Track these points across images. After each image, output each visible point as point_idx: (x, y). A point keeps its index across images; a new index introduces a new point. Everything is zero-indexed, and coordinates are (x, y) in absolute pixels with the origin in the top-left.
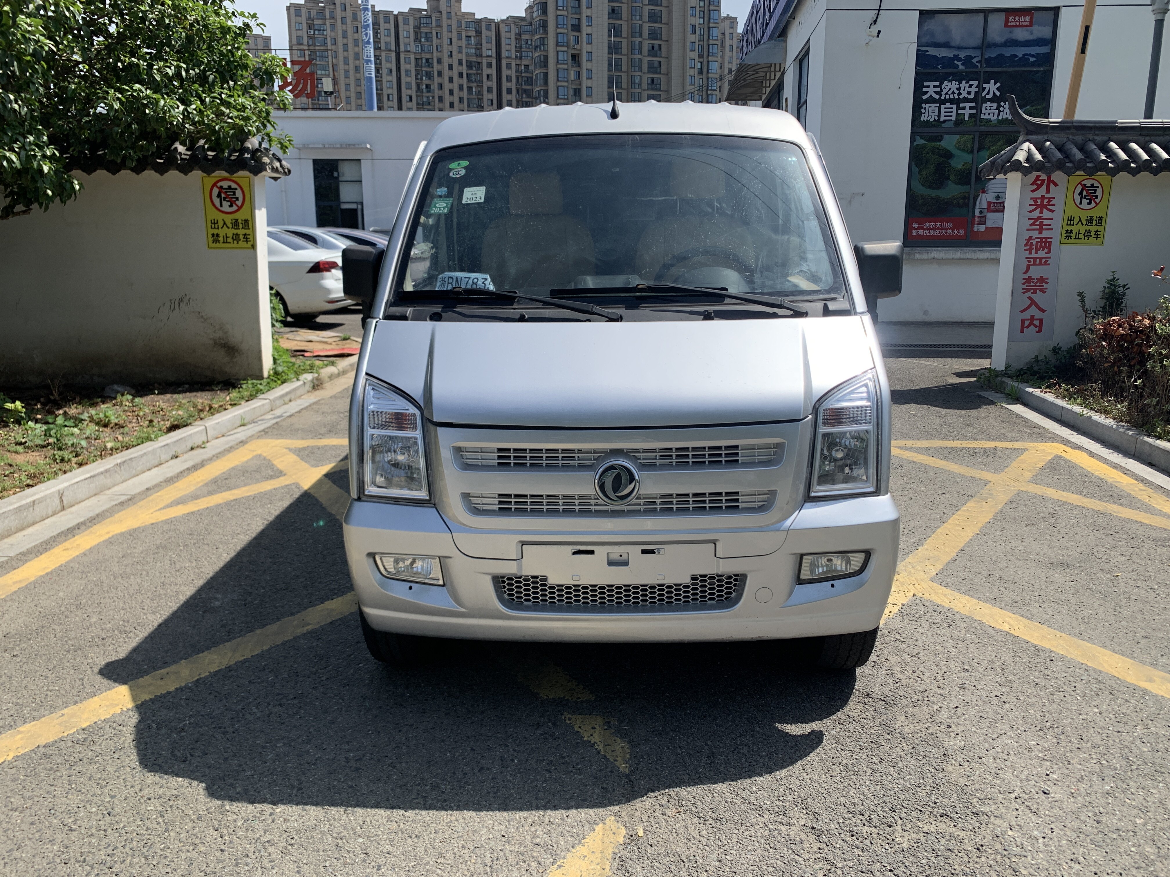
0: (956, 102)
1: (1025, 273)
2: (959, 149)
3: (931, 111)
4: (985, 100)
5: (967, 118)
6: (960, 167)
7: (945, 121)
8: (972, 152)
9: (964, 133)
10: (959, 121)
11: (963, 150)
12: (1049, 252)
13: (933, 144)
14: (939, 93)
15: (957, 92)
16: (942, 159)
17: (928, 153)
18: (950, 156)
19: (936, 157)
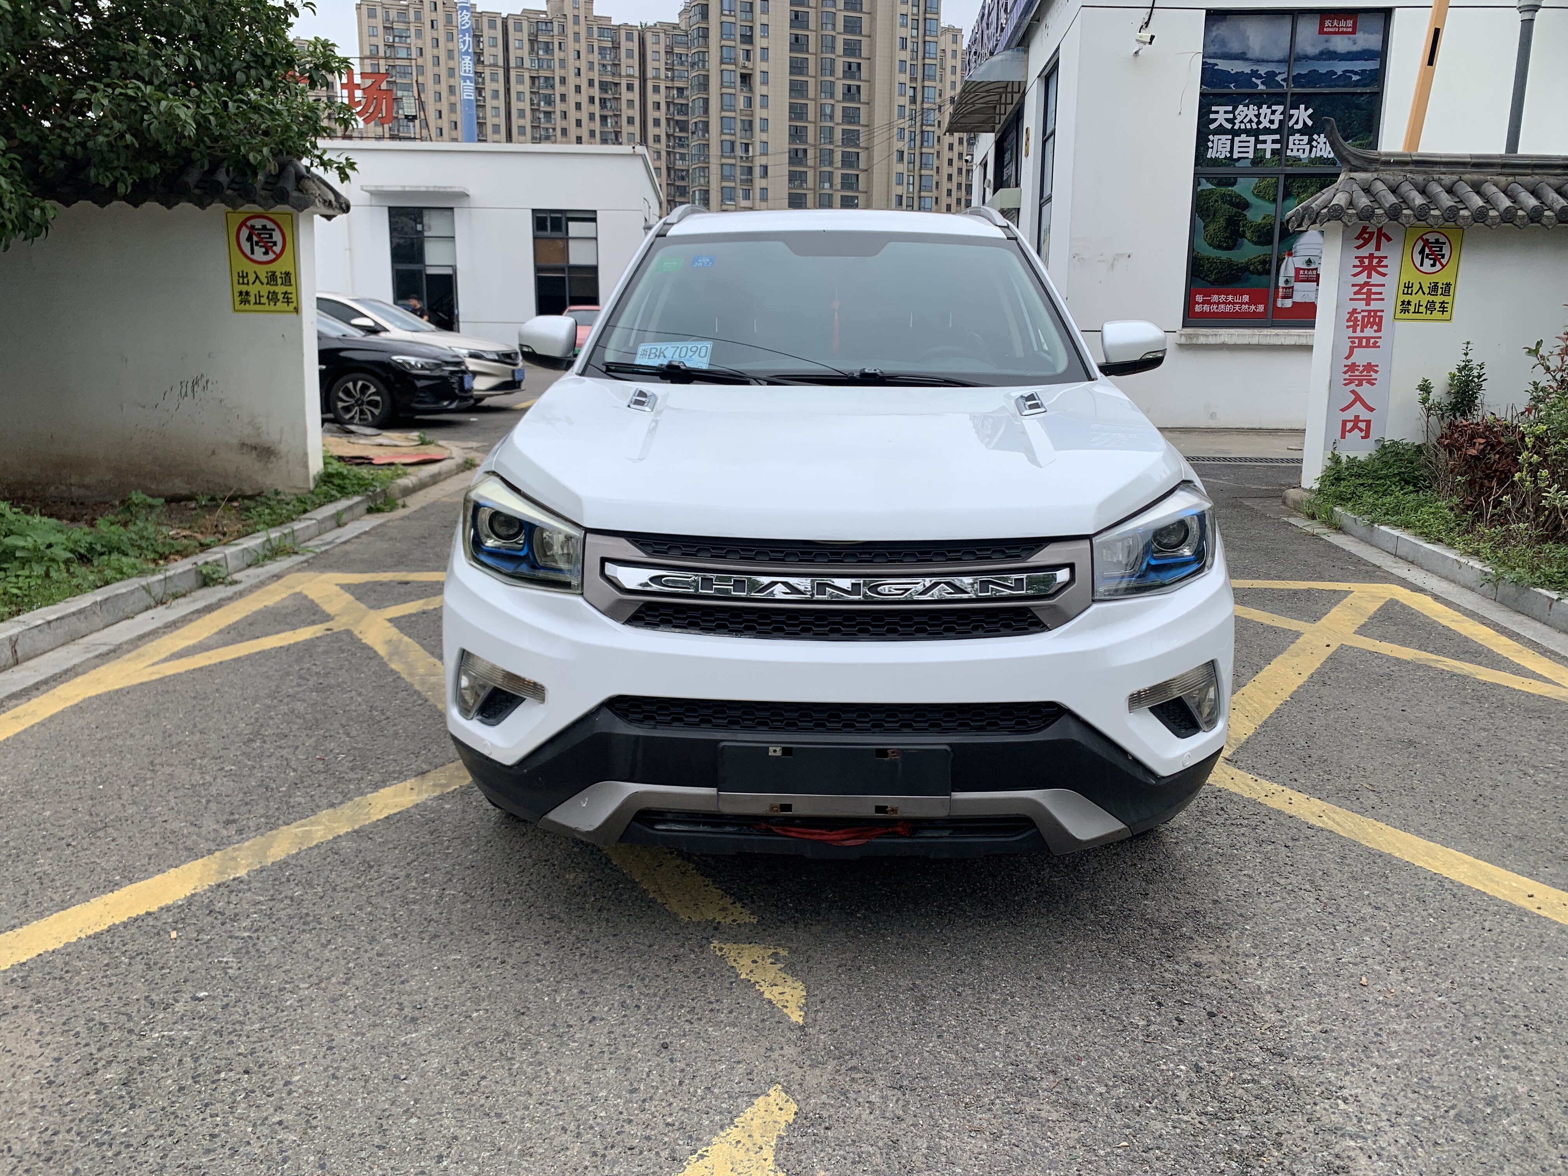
0: (1255, 133)
1: (1347, 358)
2: (1257, 196)
3: (1220, 145)
4: (1292, 131)
5: (1268, 155)
6: (1259, 220)
7: (1239, 159)
8: (1275, 201)
9: (1263, 176)
10: (1258, 160)
11: (1263, 198)
12: (1379, 330)
13: (1223, 189)
14: (1231, 121)
15: (1255, 120)
16: (1235, 210)
17: (1216, 201)
18: (1246, 205)
19: (1227, 206)
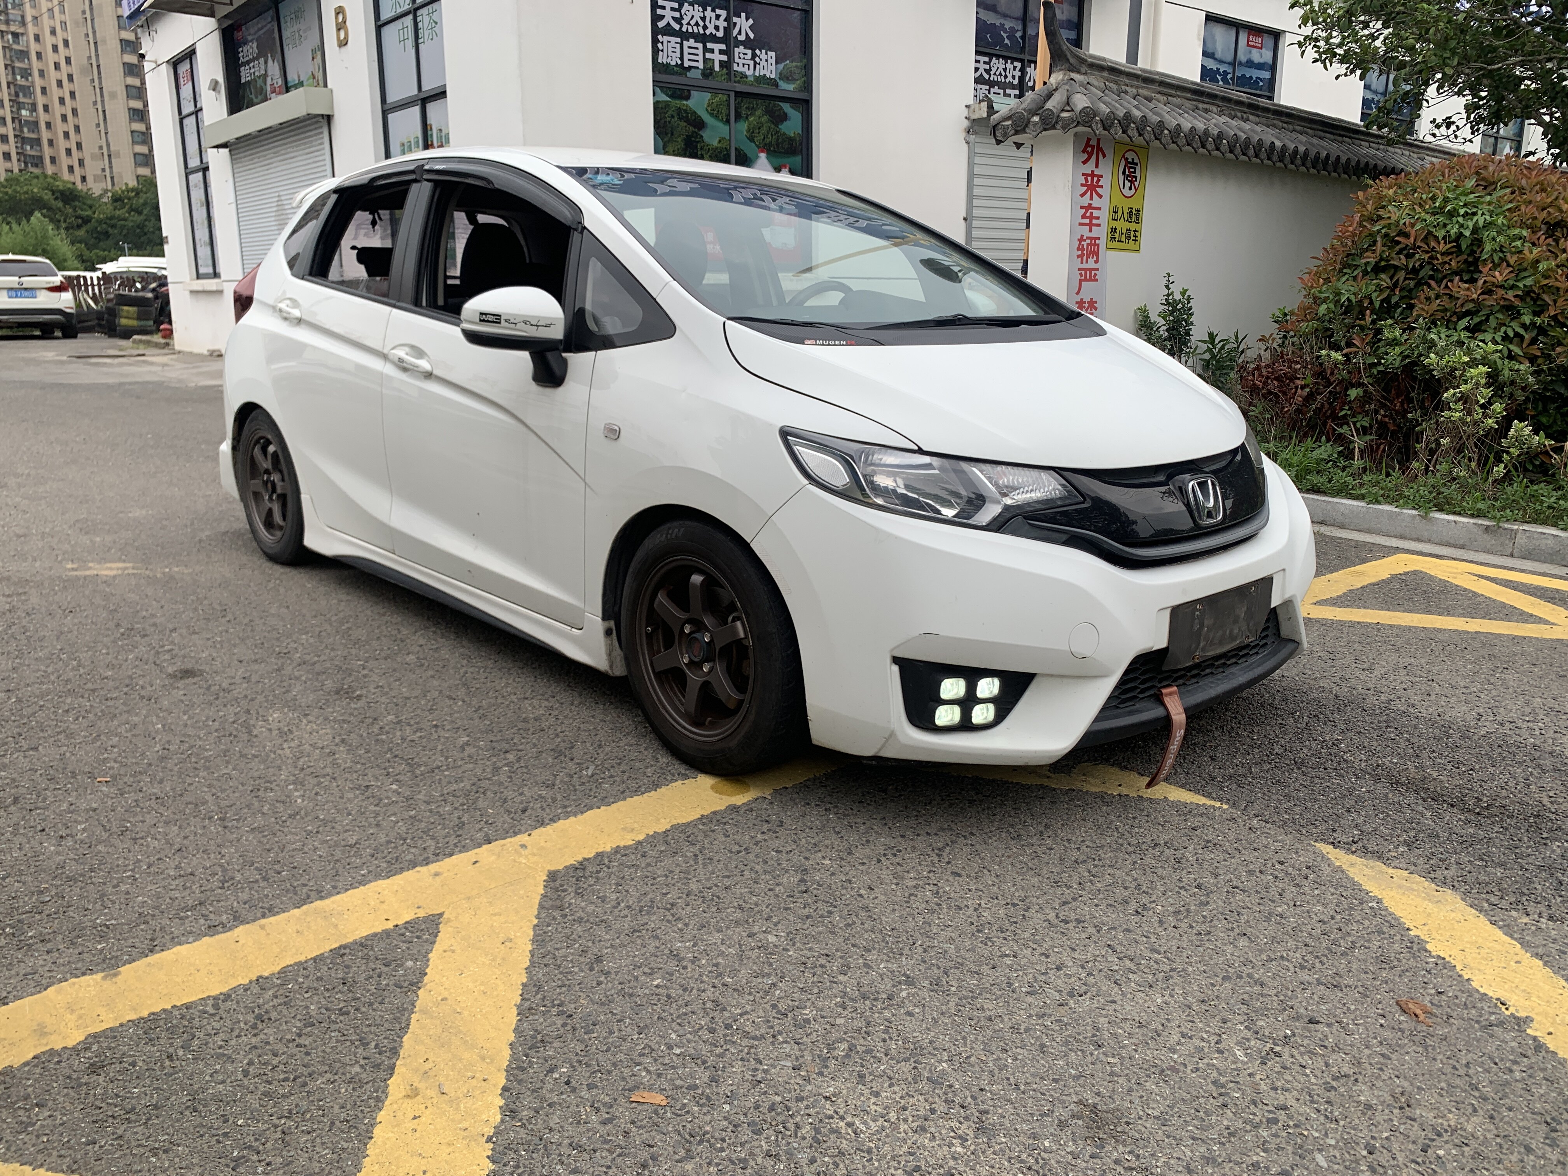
0: (703, 39)
1: (1078, 293)
2: (712, 115)
3: (670, 50)
4: (738, 43)
5: (717, 68)
6: (715, 143)
7: (690, 67)
8: (728, 121)
9: (714, 91)
10: (708, 72)
11: (716, 117)
12: (1096, 262)
13: (678, 103)
14: (678, 20)
15: (702, 24)
16: (691, 128)
17: (673, 116)
18: (700, 124)
19: (683, 124)
